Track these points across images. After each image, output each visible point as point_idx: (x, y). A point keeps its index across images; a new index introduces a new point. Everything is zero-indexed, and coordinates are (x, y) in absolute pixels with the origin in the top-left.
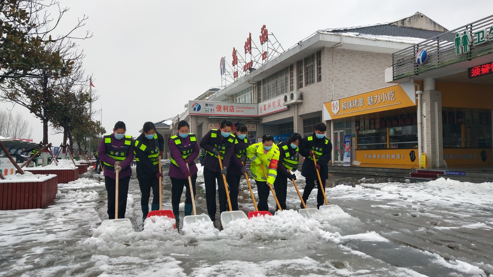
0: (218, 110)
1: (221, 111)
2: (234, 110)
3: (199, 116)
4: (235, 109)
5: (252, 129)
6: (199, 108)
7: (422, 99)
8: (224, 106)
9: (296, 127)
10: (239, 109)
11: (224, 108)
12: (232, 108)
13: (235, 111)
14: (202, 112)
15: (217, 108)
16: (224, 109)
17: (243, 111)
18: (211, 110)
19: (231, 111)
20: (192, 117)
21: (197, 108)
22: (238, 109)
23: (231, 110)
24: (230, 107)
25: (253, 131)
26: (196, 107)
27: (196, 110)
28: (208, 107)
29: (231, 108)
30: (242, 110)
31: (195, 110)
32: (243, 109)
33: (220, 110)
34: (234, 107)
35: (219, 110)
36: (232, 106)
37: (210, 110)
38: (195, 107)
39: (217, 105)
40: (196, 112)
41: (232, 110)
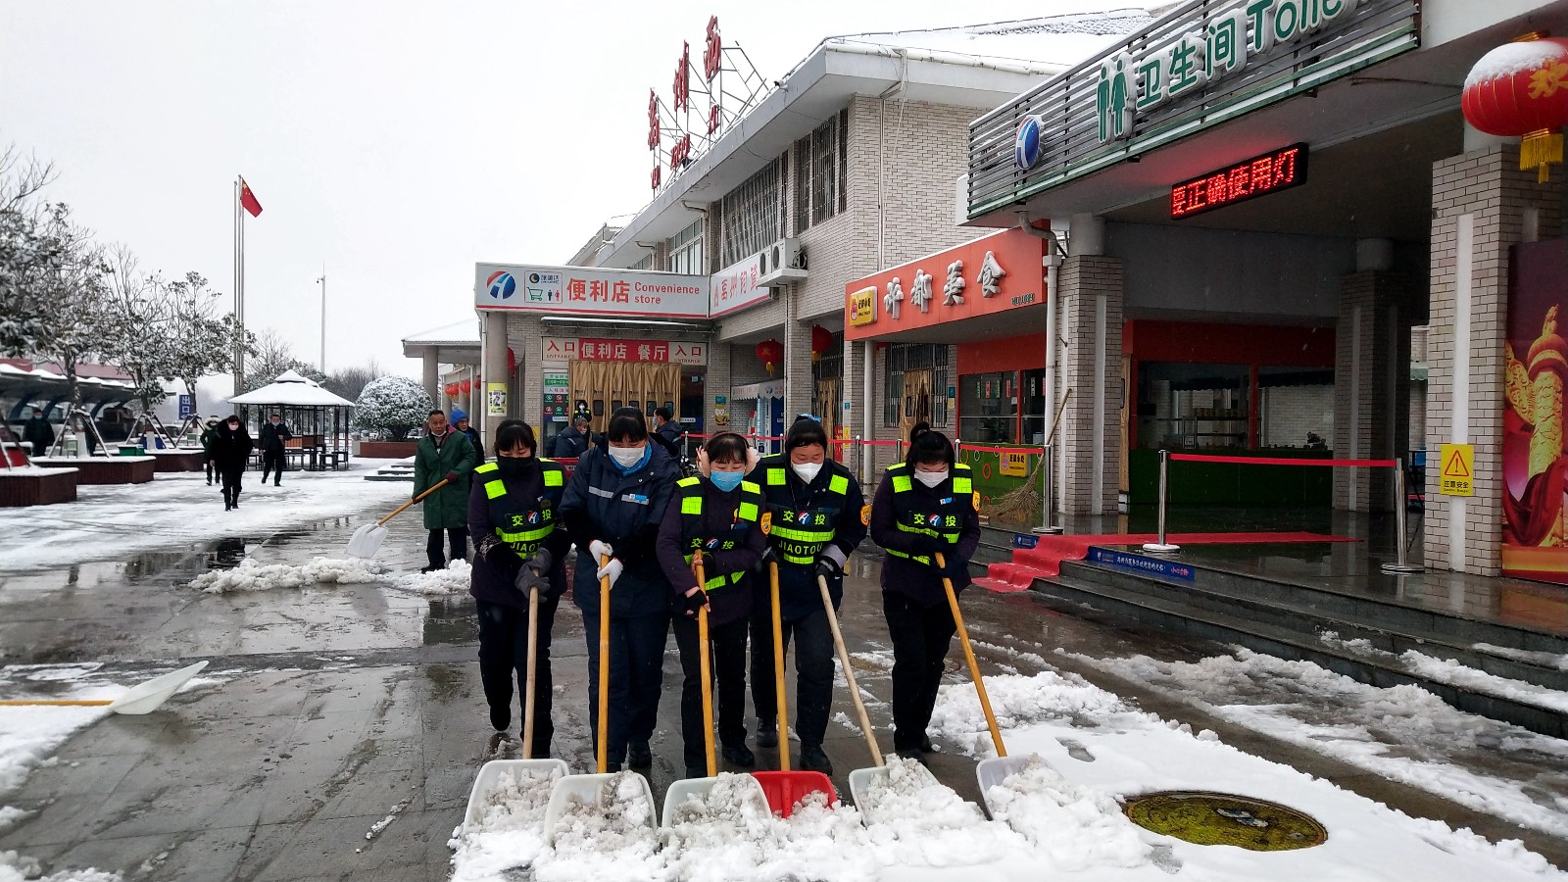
0: (573, 296)
1: (584, 299)
2: (627, 295)
3: (514, 314)
4: (633, 294)
5: (691, 358)
6: (510, 289)
7: (1062, 283)
8: (596, 283)
9: (790, 358)
10: (646, 294)
11: (595, 288)
12: (622, 290)
13: (631, 299)
14: (517, 301)
15: (569, 288)
16: (595, 294)
17: (658, 300)
18: (550, 294)
19: (617, 297)
20: (490, 316)
21: (502, 287)
22: (641, 293)
23: (619, 295)
24: (615, 285)
25: (692, 364)
26: (498, 285)
27: (500, 293)
28: (539, 285)
29: (618, 291)
30: (655, 295)
31: (494, 293)
32: (660, 294)
33: (582, 295)
34: (628, 285)
35: (578, 297)
36: (622, 283)
37: (545, 296)
38: (495, 283)
39: (572, 280)
40: (500, 301)
41: (622, 294)
